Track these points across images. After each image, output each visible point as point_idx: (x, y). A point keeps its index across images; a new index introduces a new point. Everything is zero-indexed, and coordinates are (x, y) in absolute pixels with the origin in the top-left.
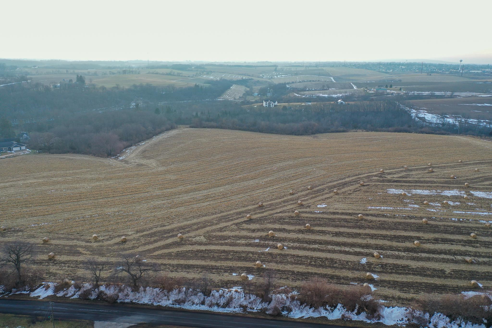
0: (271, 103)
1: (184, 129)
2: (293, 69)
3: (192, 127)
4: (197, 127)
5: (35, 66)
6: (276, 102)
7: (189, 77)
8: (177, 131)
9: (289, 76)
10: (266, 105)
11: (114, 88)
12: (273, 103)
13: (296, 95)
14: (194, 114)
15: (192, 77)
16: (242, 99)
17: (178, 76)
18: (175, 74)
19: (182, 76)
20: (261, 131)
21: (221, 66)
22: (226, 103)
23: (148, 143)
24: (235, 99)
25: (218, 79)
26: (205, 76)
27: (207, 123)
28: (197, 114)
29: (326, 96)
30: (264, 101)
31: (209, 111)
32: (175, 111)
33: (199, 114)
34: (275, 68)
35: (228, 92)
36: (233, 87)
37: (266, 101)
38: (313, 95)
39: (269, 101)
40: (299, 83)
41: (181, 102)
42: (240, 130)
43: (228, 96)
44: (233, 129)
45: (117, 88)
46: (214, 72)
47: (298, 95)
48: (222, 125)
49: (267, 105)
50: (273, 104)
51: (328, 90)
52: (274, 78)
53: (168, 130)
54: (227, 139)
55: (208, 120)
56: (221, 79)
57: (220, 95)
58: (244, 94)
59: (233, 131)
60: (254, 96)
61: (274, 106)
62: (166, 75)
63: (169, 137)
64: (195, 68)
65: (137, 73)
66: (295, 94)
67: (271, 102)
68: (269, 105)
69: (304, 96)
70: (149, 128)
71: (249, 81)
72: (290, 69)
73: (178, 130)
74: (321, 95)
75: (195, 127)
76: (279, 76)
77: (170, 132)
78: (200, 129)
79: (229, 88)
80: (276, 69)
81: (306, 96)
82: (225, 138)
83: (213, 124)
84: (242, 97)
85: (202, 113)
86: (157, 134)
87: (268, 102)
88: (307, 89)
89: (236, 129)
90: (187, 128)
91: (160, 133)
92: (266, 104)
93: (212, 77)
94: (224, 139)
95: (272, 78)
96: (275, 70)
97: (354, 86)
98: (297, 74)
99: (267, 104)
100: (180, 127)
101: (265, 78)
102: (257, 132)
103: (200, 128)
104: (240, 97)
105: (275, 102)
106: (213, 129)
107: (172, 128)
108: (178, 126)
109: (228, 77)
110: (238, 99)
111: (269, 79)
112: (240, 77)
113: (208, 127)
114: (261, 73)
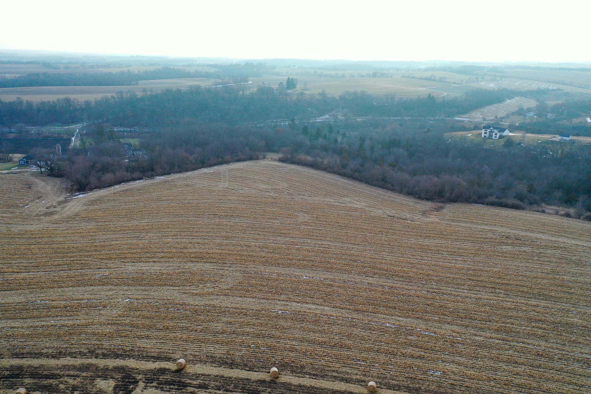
0: (493, 132)
5: (294, 66)
7: (454, 83)
15: (459, 84)
18: (436, 79)
26: (483, 83)
30: (482, 128)
35: (489, 108)
36: (512, 101)
37: (486, 128)
39: (492, 128)
43: (479, 115)
49: (487, 135)
53: (239, 160)
61: (499, 138)
65: (389, 77)
66: (587, 118)
68: (491, 135)
87: (488, 130)
90: (275, 160)
93: (491, 85)
112: (544, 86)
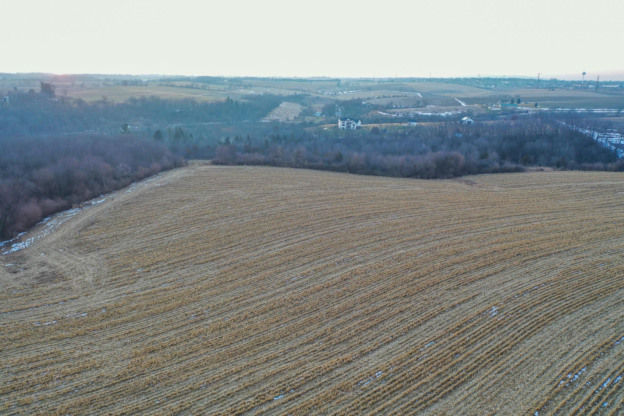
0: (351, 123)
1: (199, 168)
2: (362, 84)
3: (216, 163)
4: (225, 164)
6: (360, 122)
7: (219, 90)
8: (186, 171)
9: (359, 91)
10: (343, 127)
11: (99, 102)
12: (354, 123)
13: (382, 113)
14: (223, 140)
15: (224, 91)
16: (299, 121)
17: (203, 89)
18: (199, 87)
19: (209, 90)
20: (352, 169)
21: (264, 79)
22: (275, 125)
23: (113, 199)
24: (288, 120)
25: (262, 94)
26: (242, 91)
27: (247, 155)
28: (227, 139)
29: (430, 114)
30: (339, 120)
31: (249, 136)
32: (191, 136)
33: (231, 140)
34: (336, 83)
35: (277, 111)
36: (283, 105)
37: (343, 119)
38: (408, 113)
39: (348, 120)
40: (378, 99)
41: (203, 124)
42: (311, 168)
43: (276, 117)
44: (297, 167)
45: (104, 102)
46: (255, 86)
47: (385, 114)
48: (276, 159)
49: (345, 127)
50: (354, 125)
51: (425, 107)
52: (339, 95)
53: (165, 169)
54: (291, 189)
55: (248, 150)
56: (265, 94)
57: (264, 115)
58: (300, 114)
59: (298, 170)
60: (315, 116)
61: (357, 129)
62: (186, 87)
63: (165, 186)
64: (228, 81)
65: (143, 86)
66: (379, 112)
67: (352, 121)
68: (349, 127)
69: (394, 115)
70: (121, 165)
71: (306, 97)
72: (357, 84)
73: (188, 170)
74: (420, 113)
75: (222, 164)
76: (345, 92)
77: (169, 174)
78: (233, 167)
79: (278, 106)
80: (339, 83)
81: (398, 114)
82: (286, 186)
83: (258, 156)
84: (299, 118)
85: (237, 138)
86: (140, 179)
87: (346, 122)
88: (394, 106)
89: (304, 167)
90: (207, 164)
91: (148, 175)
92: (343, 125)
93: (252, 92)
94: (285, 190)
95: (335, 94)
96: (338, 85)
97: (460, 102)
98: (369, 89)
99: (345, 125)
100: (193, 164)
101: (327, 94)
102: (345, 172)
103: (233, 165)
104: (295, 118)
105: (357, 122)
106: (258, 167)
107: (176, 165)
108: (190, 162)
109: (275, 92)
110: (293, 120)
111: (332, 95)
112: (292, 93)
113: (248, 164)
114: (319, 89)
